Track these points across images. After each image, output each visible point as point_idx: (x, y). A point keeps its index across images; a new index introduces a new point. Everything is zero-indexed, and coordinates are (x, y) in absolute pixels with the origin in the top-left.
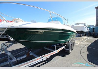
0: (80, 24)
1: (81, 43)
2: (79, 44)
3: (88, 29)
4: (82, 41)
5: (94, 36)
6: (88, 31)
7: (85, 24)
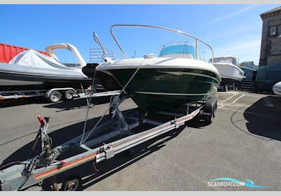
0: (223, 59)
1: (229, 105)
2: (225, 107)
3: (241, 74)
4: (229, 102)
5: (255, 90)
6: (242, 77)
7: (234, 61)
